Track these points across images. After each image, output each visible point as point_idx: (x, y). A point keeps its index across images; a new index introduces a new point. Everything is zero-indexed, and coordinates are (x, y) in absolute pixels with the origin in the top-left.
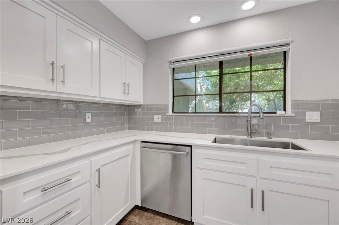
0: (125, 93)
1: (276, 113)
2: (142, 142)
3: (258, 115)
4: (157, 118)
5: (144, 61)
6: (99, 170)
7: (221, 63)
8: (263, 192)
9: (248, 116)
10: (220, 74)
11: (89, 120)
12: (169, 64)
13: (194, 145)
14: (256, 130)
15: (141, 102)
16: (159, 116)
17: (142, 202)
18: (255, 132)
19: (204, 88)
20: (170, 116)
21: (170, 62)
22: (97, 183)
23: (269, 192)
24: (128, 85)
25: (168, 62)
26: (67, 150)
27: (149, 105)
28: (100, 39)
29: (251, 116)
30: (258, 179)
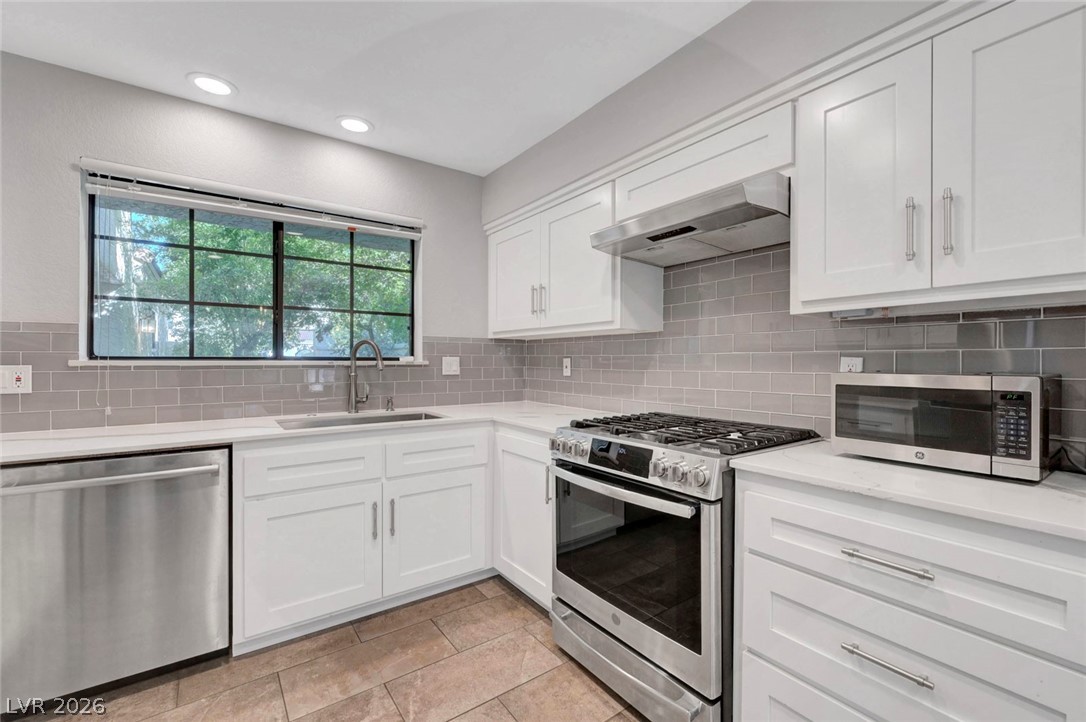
1: (398, 359)
3: (373, 363)
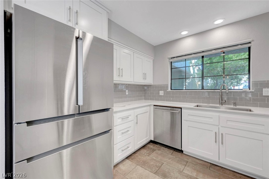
0: (144, 79)
2: (154, 105)
4: (161, 93)
5: (153, 58)
6: (137, 116)
7: (203, 57)
8: (222, 134)
9: (220, 92)
10: (202, 64)
11: (127, 94)
12: (168, 59)
13: (183, 108)
14: (225, 101)
15: (151, 83)
16: (163, 92)
17: (154, 139)
18: (225, 102)
19: (196, 69)
20: (169, 91)
21: (169, 58)
22: (136, 122)
23: (226, 135)
24: (146, 74)
25: (168, 58)
26: (125, 106)
27: (156, 85)
28: (134, 52)
29: (222, 92)
30: (220, 127)
